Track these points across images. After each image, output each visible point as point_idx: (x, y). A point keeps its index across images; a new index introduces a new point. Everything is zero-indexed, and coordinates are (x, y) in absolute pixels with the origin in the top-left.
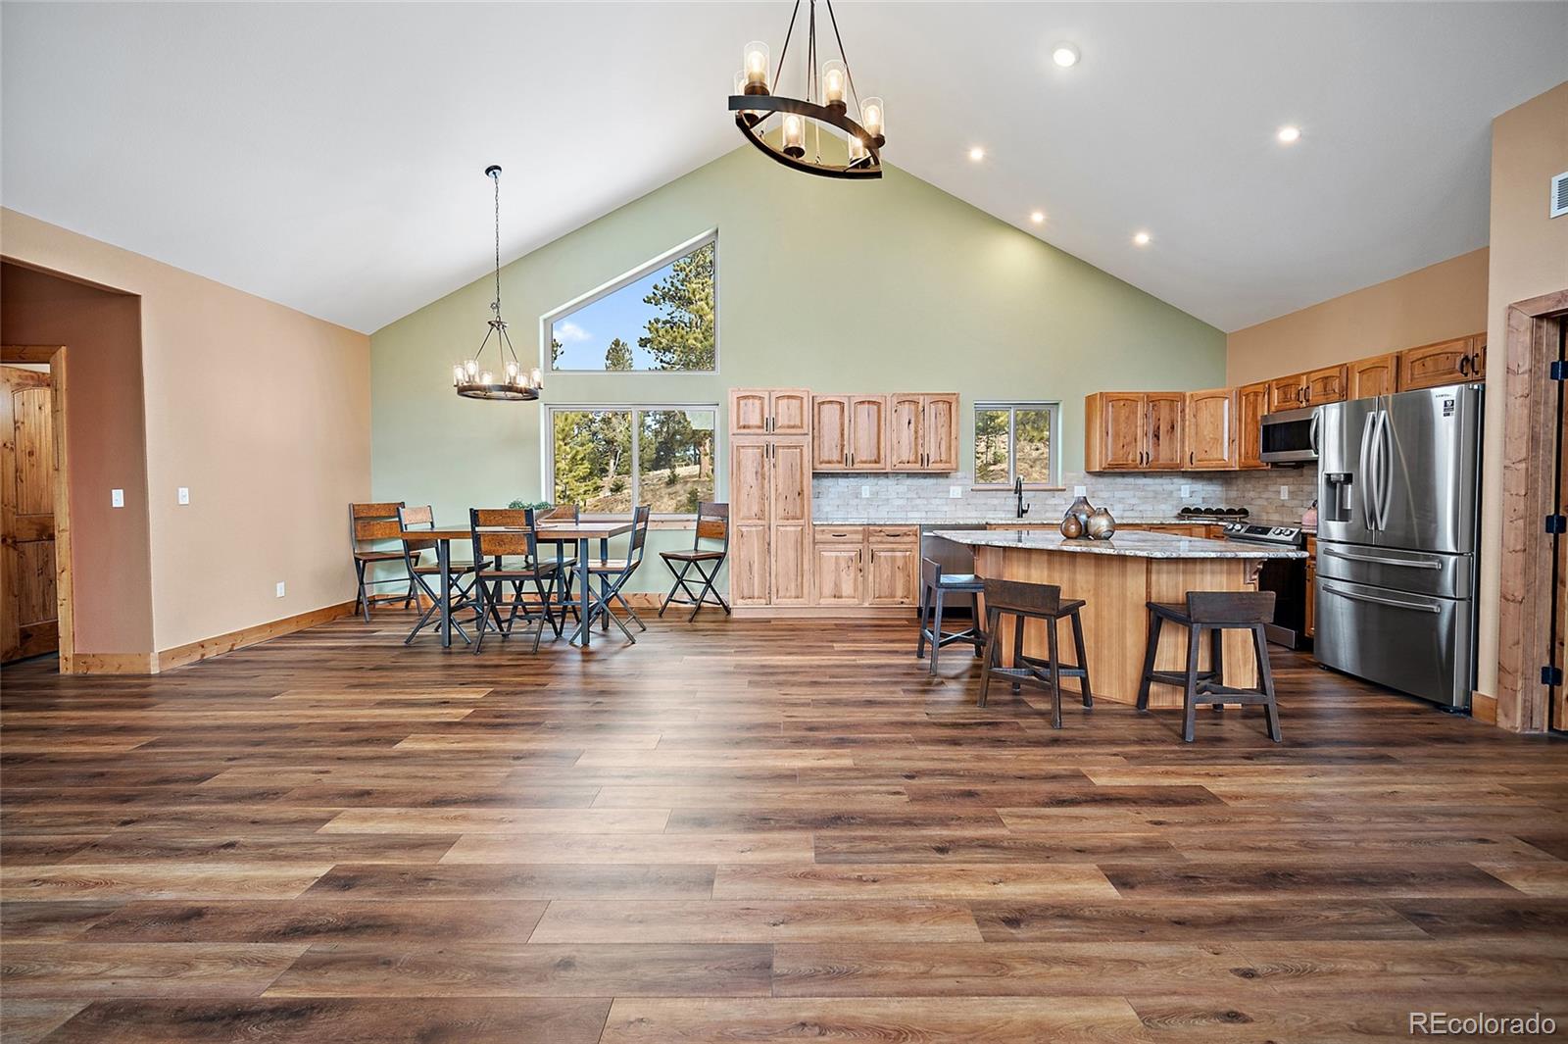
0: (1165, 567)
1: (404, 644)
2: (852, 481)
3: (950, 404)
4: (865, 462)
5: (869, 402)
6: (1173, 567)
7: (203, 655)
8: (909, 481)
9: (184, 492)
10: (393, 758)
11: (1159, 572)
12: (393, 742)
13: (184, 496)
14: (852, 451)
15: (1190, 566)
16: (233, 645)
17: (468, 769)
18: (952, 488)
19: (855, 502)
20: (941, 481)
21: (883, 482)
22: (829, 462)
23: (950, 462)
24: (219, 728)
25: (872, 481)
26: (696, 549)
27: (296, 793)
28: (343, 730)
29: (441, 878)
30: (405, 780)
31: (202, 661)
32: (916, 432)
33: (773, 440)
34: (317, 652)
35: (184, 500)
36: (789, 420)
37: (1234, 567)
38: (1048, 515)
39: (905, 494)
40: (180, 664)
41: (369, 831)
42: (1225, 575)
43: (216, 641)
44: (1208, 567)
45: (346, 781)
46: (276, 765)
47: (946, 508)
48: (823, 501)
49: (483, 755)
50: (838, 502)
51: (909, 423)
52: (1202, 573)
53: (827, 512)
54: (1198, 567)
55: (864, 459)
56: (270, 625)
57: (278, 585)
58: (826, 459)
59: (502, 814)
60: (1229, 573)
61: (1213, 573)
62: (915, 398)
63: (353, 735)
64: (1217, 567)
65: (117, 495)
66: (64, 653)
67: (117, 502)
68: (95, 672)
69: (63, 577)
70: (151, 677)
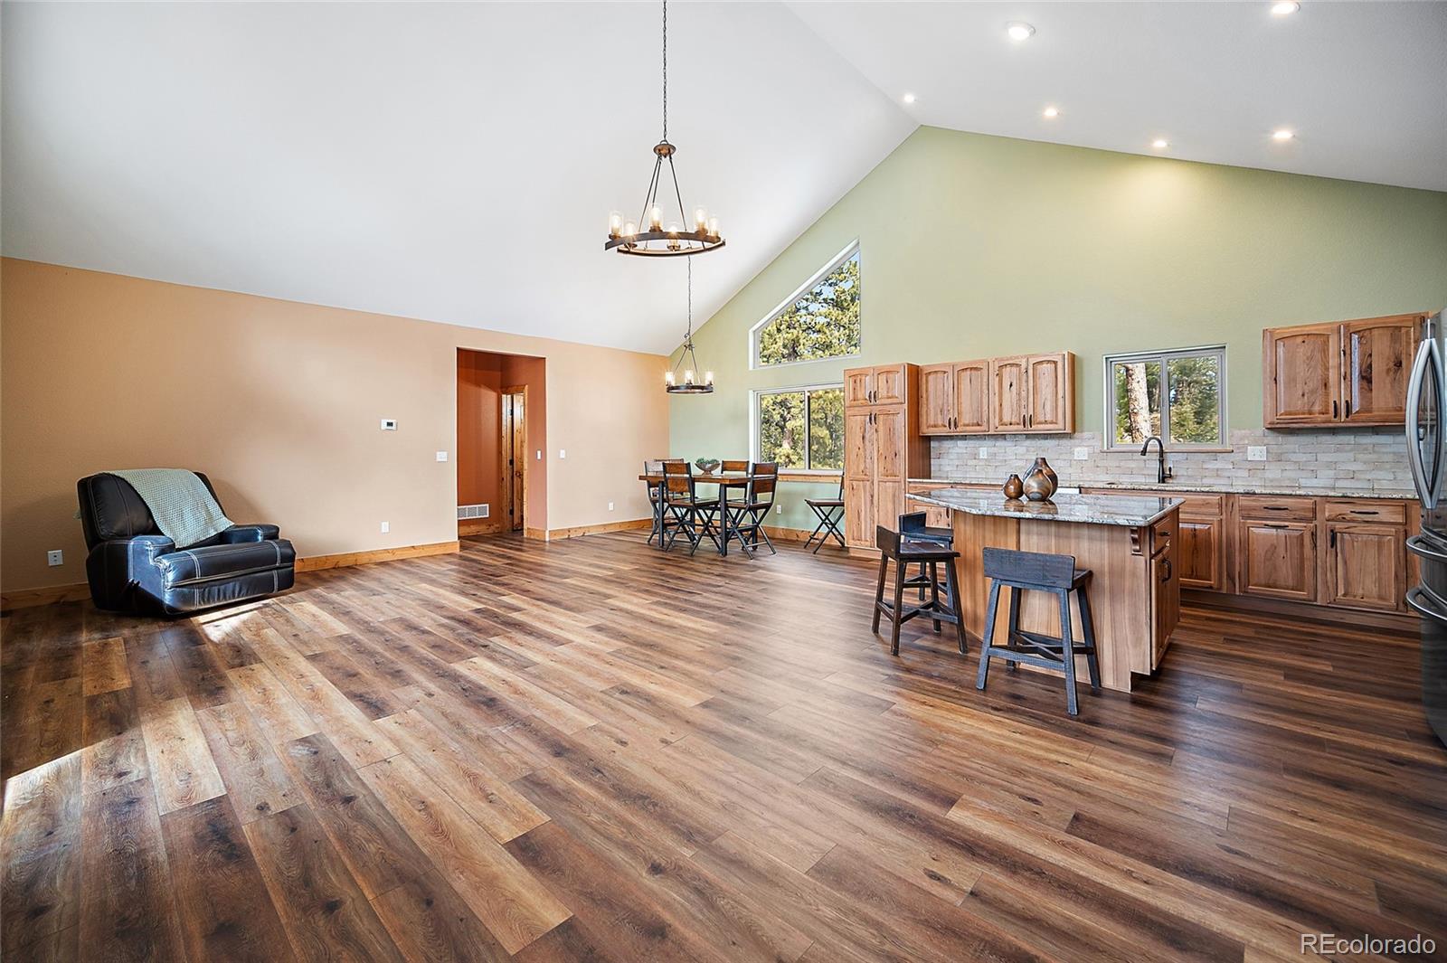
0: (1034, 528)
2: (971, 443)
3: (1055, 363)
4: (968, 425)
5: (971, 369)
6: (1043, 529)
7: (568, 536)
8: (1028, 443)
9: (563, 452)
10: (557, 584)
11: (1028, 533)
12: (567, 578)
13: (563, 454)
14: (956, 416)
15: (1063, 530)
16: (583, 533)
17: (569, 593)
18: (1077, 450)
19: (971, 462)
20: (1064, 442)
21: (1000, 443)
22: (935, 426)
23: (1056, 423)
24: (530, 562)
25: (989, 443)
26: (840, 499)
28: (560, 571)
29: (501, 619)
30: (544, 591)
31: (569, 539)
32: (1019, 394)
33: (875, 410)
35: (563, 455)
36: (888, 392)
37: (1117, 535)
38: (1206, 481)
39: (1022, 455)
40: (557, 538)
41: (508, 601)
42: (1106, 542)
43: (576, 530)
44: (1085, 532)
45: (529, 586)
46: (523, 577)
47: (1070, 470)
48: (944, 461)
50: (956, 462)
51: (1011, 385)
52: (1078, 537)
53: (947, 472)
54: (1073, 531)
55: (967, 422)
56: (605, 525)
57: (610, 506)
58: (932, 423)
60: (1111, 541)
61: (1091, 539)
62: (1017, 361)
64: (1096, 533)
65: (539, 453)
66: (525, 527)
67: (539, 457)
68: (532, 537)
69: (525, 491)
70: (545, 542)
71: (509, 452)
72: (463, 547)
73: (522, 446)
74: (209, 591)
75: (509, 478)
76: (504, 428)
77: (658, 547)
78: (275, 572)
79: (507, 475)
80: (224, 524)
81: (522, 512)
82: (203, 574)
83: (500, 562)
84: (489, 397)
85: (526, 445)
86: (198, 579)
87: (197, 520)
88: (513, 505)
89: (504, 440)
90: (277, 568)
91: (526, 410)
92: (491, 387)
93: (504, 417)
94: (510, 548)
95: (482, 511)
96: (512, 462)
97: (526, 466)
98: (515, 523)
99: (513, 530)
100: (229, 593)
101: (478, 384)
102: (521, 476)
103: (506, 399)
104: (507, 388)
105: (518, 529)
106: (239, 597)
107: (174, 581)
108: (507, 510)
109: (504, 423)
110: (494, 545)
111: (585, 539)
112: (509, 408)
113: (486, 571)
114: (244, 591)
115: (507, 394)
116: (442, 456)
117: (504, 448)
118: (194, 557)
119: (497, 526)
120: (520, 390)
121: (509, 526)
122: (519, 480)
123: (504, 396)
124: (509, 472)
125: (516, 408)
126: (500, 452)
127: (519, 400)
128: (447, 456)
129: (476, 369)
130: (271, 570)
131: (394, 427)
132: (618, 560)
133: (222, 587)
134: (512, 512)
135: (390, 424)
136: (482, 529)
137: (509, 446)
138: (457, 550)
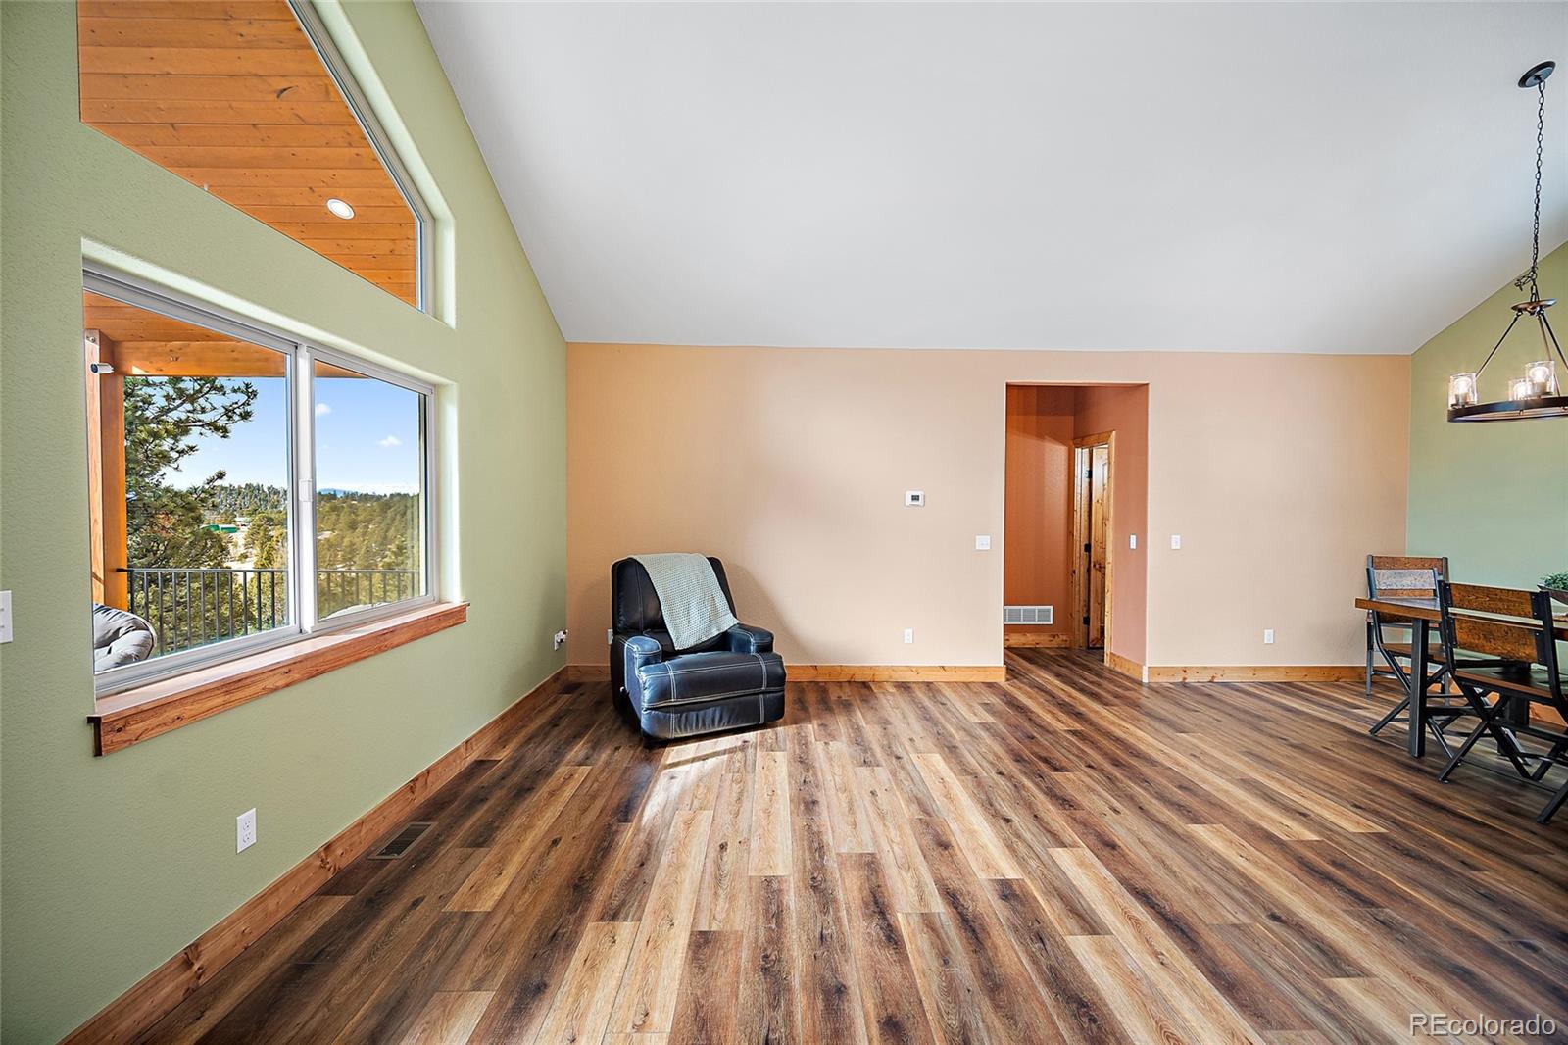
1: (1367, 733)
7: (1185, 679)
9: (1174, 538)
10: (1174, 833)
12: (1196, 820)
13: (1176, 542)
16: (1213, 677)
17: (1211, 889)
24: (1118, 740)
27: (1079, 814)
28: (1180, 787)
29: (1048, 949)
30: (1151, 858)
31: (1183, 684)
34: (1270, 707)
35: (1174, 544)
40: (1164, 680)
41: (1070, 875)
43: (1197, 670)
45: (1117, 828)
46: (1103, 786)
49: (1248, 889)
56: (1256, 669)
57: (1266, 632)
59: (1168, 950)
63: (1181, 796)
65: (1133, 539)
66: (1107, 650)
67: (1133, 545)
68: (1118, 669)
69: (1108, 596)
70: (1140, 684)
71: (1084, 532)
72: (1012, 673)
73: (1104, 524)
74: (687, 717)
75: (1083, 569)
76: (1077, 498)
77: (1405, 757)
78: (761, 696)
79: (1080, 567)
80: (728, 622)
81: (1103, 622)
82: (681, 696)
83: (1061, 724)
84: (1057, 452)
85: (1111, 524)
86: (674, 701)
87: (702, 615)
88: (1088, 610)
89: (1077, 516)
90: (763, 693)
91: (1113, 470)
92: (1058, 438)
93: (1077, 482)
94: (1082, 690)
95: (1043, 615)
96: (1088, 548)
97: (1110, 557)
98: (1091, 637)
99: (1088, 648)
100: (708, 720)
101: (1040, 436)
102: (1101, 568)
103: (1081, 454)
104: (1083, 438)
105: (1096, 647)
106: (719, 726)
107: (650, 701)
108: (1079, 617)
109: (1077, 490)
110: (1058, 676)
111: (1216, 691)
112: (1086, 468)
113: (1038, 744)
114: (725, 720)
115: (1081, 446)
116: (983, 542)
117: (1076, 527)
118: (671, 673)
119: (1065, 638)
120: (1103, 440)
121: (1081, 641)
122: (1099, 575)
123: (1078, 451)
124: (1084, 562)
125: (1098, 467)
126: (1070, 533)
127: (1101, 455)
128: (991, 543)
129: (1037, 415)
130: (757, 694)
131: (920, 502)
132: (1313, 783)
133: (701, 713)
134: (1087, 621)
135: (915, 498)
136: (1042, 641)
137: (1084, 524)
138: (1001, 678)
